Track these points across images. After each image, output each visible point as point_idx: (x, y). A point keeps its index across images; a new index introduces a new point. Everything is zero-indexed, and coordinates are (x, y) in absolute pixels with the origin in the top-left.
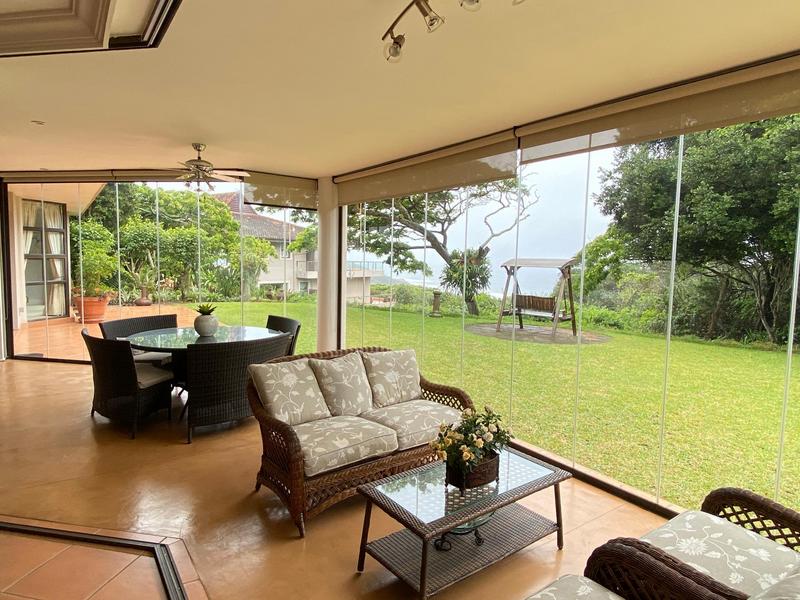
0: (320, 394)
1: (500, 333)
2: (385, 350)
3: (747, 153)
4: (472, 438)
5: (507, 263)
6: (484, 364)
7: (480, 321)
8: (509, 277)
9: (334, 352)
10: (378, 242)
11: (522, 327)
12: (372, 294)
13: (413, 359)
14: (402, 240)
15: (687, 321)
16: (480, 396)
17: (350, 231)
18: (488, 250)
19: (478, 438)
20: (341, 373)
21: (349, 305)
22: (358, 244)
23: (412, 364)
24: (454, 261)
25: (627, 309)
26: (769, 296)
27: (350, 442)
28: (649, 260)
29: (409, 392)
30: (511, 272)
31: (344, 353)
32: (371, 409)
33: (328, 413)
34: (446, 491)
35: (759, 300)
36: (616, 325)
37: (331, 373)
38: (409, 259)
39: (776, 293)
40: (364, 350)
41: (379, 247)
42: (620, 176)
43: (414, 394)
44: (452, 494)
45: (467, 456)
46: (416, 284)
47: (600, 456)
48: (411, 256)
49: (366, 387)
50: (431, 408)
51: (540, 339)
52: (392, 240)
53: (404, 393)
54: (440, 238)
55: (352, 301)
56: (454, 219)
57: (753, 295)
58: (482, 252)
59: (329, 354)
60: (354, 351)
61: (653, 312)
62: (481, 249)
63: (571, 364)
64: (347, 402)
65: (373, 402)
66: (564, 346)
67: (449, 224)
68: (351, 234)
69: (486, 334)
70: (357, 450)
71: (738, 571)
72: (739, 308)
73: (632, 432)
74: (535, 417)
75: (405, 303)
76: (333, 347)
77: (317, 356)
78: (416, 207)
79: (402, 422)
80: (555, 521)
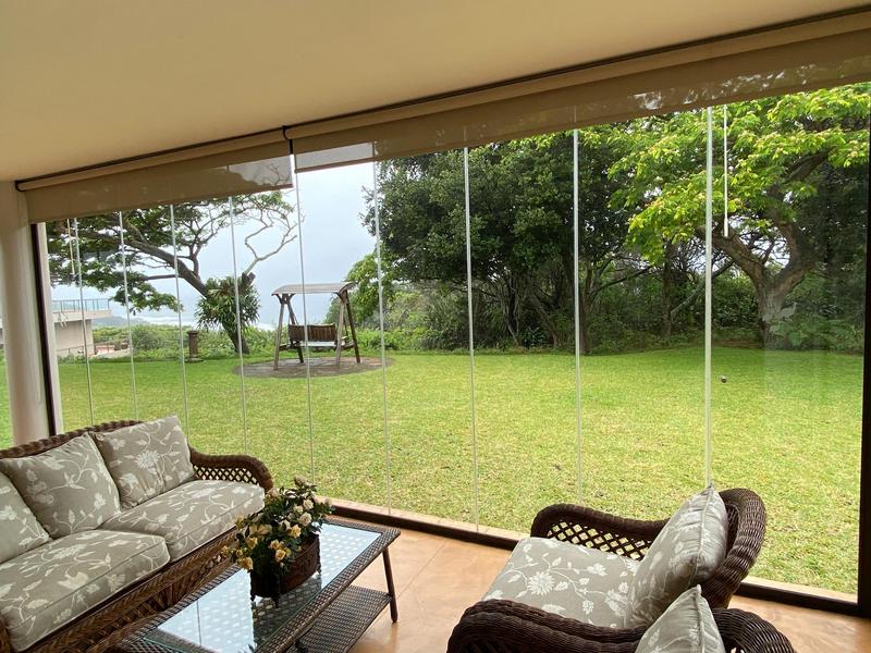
0: (27, 511)
1: (278, 371)
2: (132, 423)
3: (489, 178)
4: (285, 526)
5: (280, 290)
6: (266, 412)
7: (252, 360)
8: (282, 307)
9: (45, 442)
10: (98, 273)
11: (302, 361)
12: (96, 341)
13: (178, 428)
14: (135, 269)
15: (451, 334)
16: (267, 452)
17: (53, 261)
18: (252, 276)
19: (292, 525)
20: (60, 472)
21: (61, 361)
22: (67, 277)
23: (175, 436)
24: (212, 291)
25: (399, 328)
26: (512, 305)
27: (90, 577)
28: (415, 280)
29: (175, 475)
30: (285, 300)
31: (64, 439)
32: (118, 513)
33: (46, 537)
34: (254, 607)
35: (505, 310)
36: (391, 346)
37: (44, 475)
38: (148, 293)
39: (517, 303)
40: (98, 429)
41: (100, 280)
42: (384, 197)
43: (184, 475)
44: (263, 609)
45: (281, 554)
46: (160, 324)
47: (409, 490)
48: (149, 288)
49: (107, 483)
50: (210, 490)
51: (323, 372)
52: (119, 268)
53: (168, 478)
54: (190, 265)
55: (65, 355)
56: (205, 241)
57: (500, 306)
58: (246, 280)
59: (36, 445)
60: (80, 433)
61: (422, 329)
62: (244, 275)
63: (362, 395)
64: (77, 514)
65: (121, 501)
66: (351, 375)
67: (199, 247)
68: (54, 265)
69: (262, 375)
70: (105, 584)
71: (588, 597)
72: (490, 318)
73: (433, 456)
74: (335, 463)
75: (146, 348)
76: (41, 433)
77: (15, 452)
78: (151, 225)
79: (171, 522)
80: (387, 591)
